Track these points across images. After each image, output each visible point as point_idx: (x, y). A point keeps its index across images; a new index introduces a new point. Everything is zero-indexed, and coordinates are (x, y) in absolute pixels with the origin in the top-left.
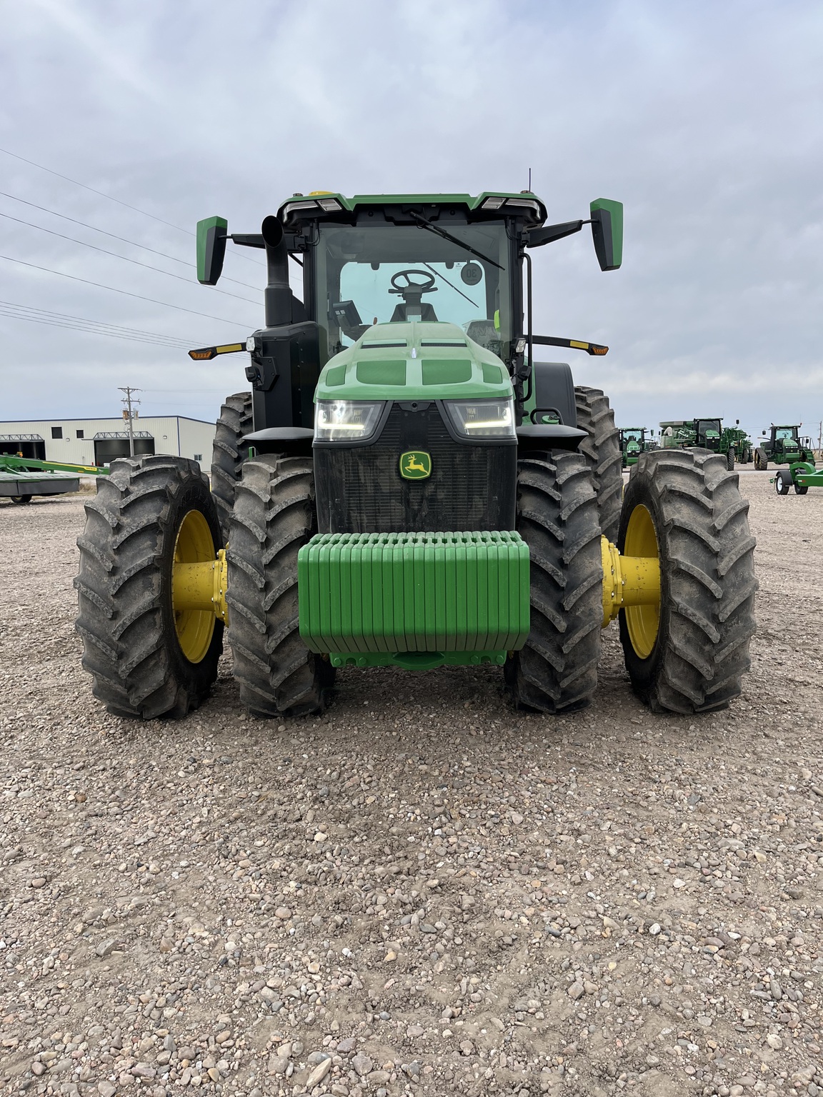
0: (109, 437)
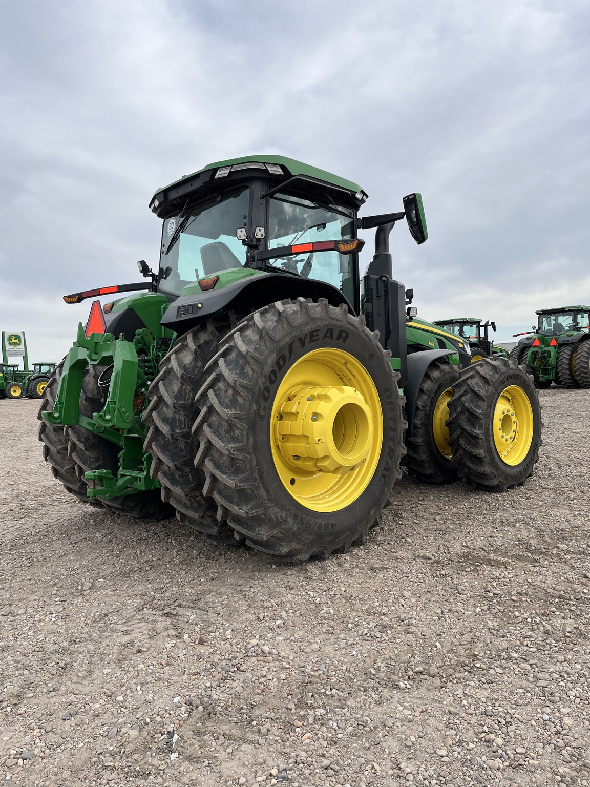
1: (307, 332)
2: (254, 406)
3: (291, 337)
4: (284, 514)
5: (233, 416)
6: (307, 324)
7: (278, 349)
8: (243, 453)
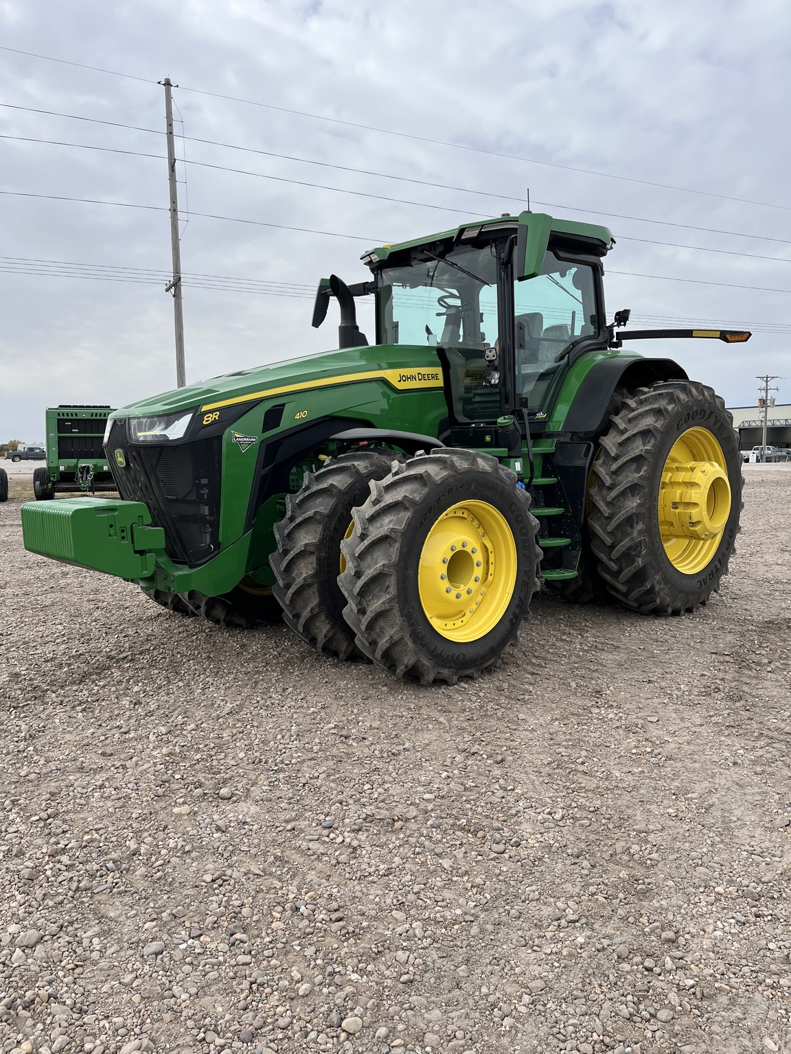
0: (754, 424)
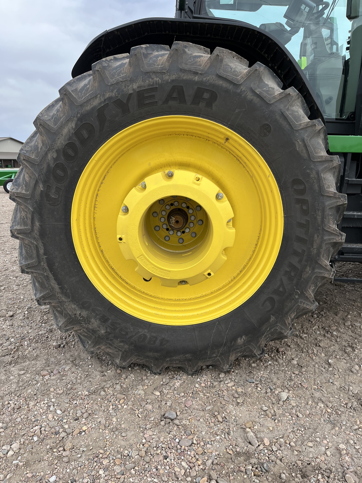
1: (131, 92)
2: (41, 186)
3: (103, 100)
4: (85, 313)
5: (16, 195)
6: (132, 81)
7: (79, 115)
8: (30, 238)
